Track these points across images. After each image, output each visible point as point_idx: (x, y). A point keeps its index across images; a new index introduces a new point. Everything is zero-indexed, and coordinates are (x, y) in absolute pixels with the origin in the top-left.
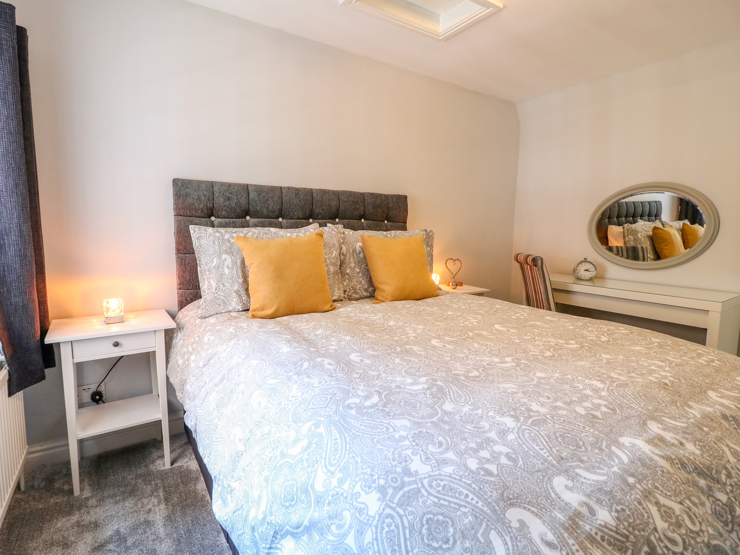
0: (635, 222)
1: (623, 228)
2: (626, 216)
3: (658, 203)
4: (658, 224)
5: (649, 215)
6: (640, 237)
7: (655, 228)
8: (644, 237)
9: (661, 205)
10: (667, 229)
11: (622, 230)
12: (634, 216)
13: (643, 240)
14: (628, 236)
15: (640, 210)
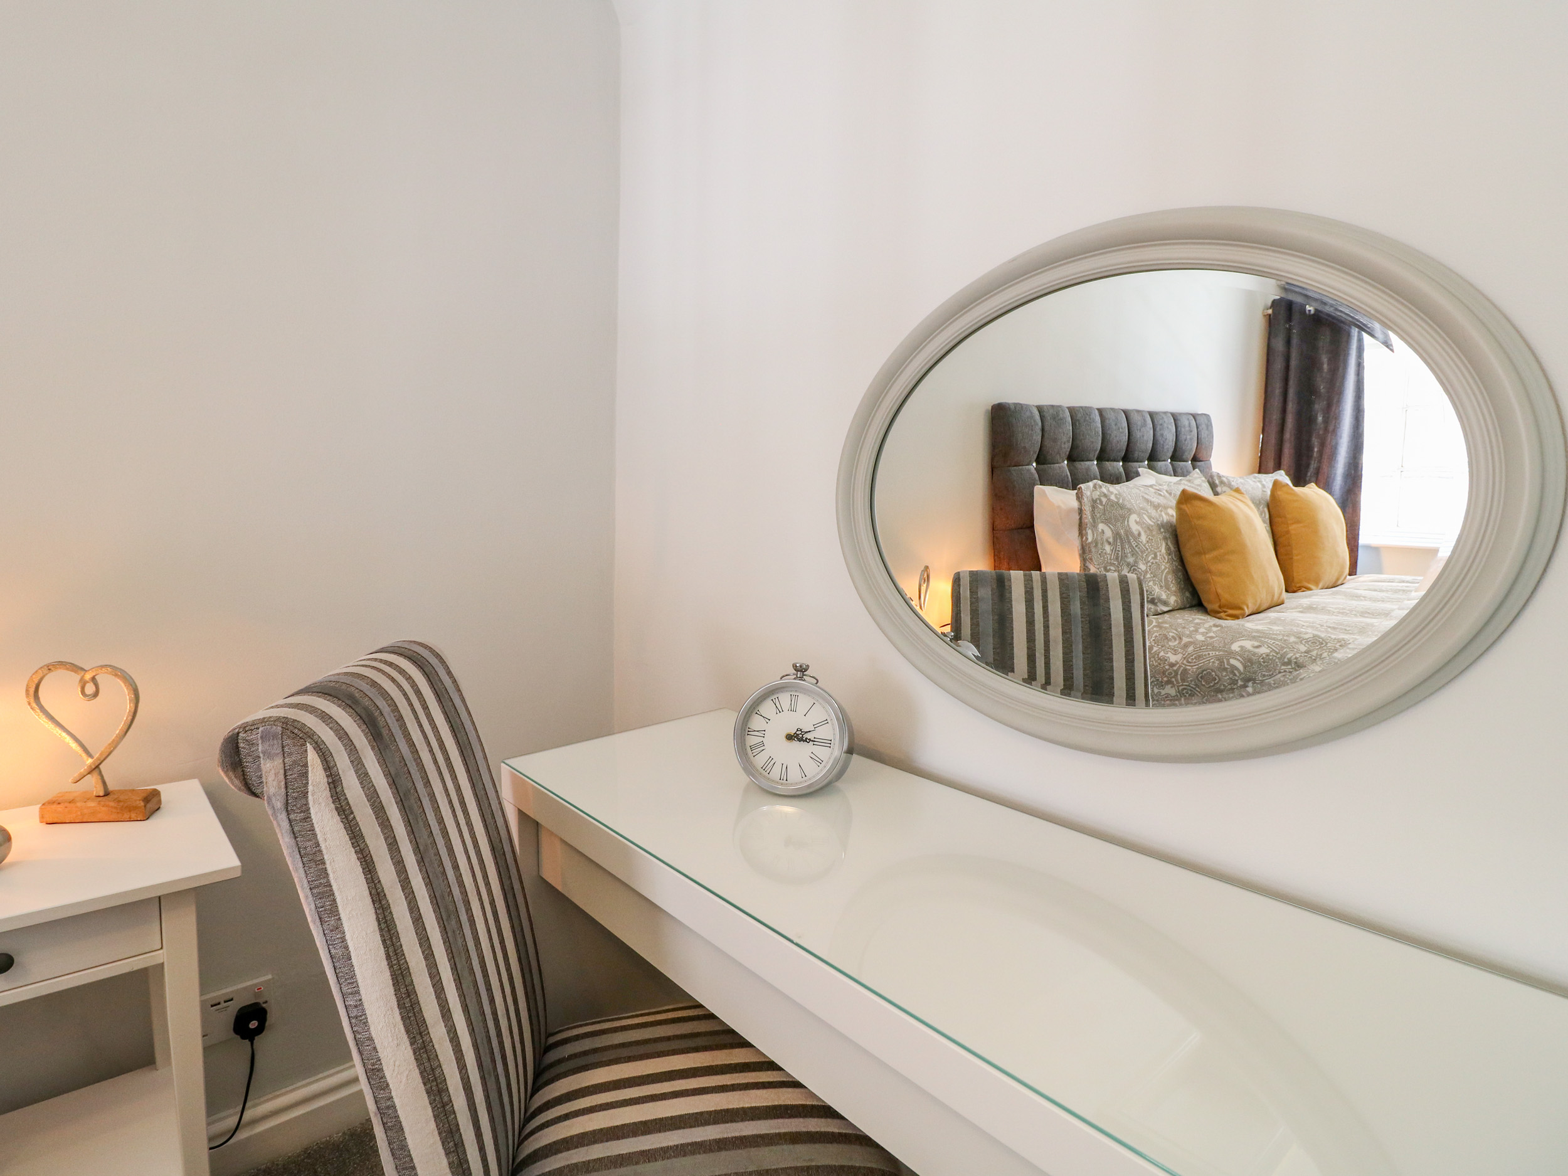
0: (1130, 476)
1: (1079, 498)
2: (1102, 457)
3: (1201, 420)
4: (1196, 483)
5: (1176, 457)
6: (1135, 528)
7: (1186, 498)
8: (1149, 529)
9: (1209, 425)
10: (1224, 500)
11: (1075, 504)
12: (1127, 458)
13: (1143, 538)
14: (1094, 526)
15: (1145, 439)
